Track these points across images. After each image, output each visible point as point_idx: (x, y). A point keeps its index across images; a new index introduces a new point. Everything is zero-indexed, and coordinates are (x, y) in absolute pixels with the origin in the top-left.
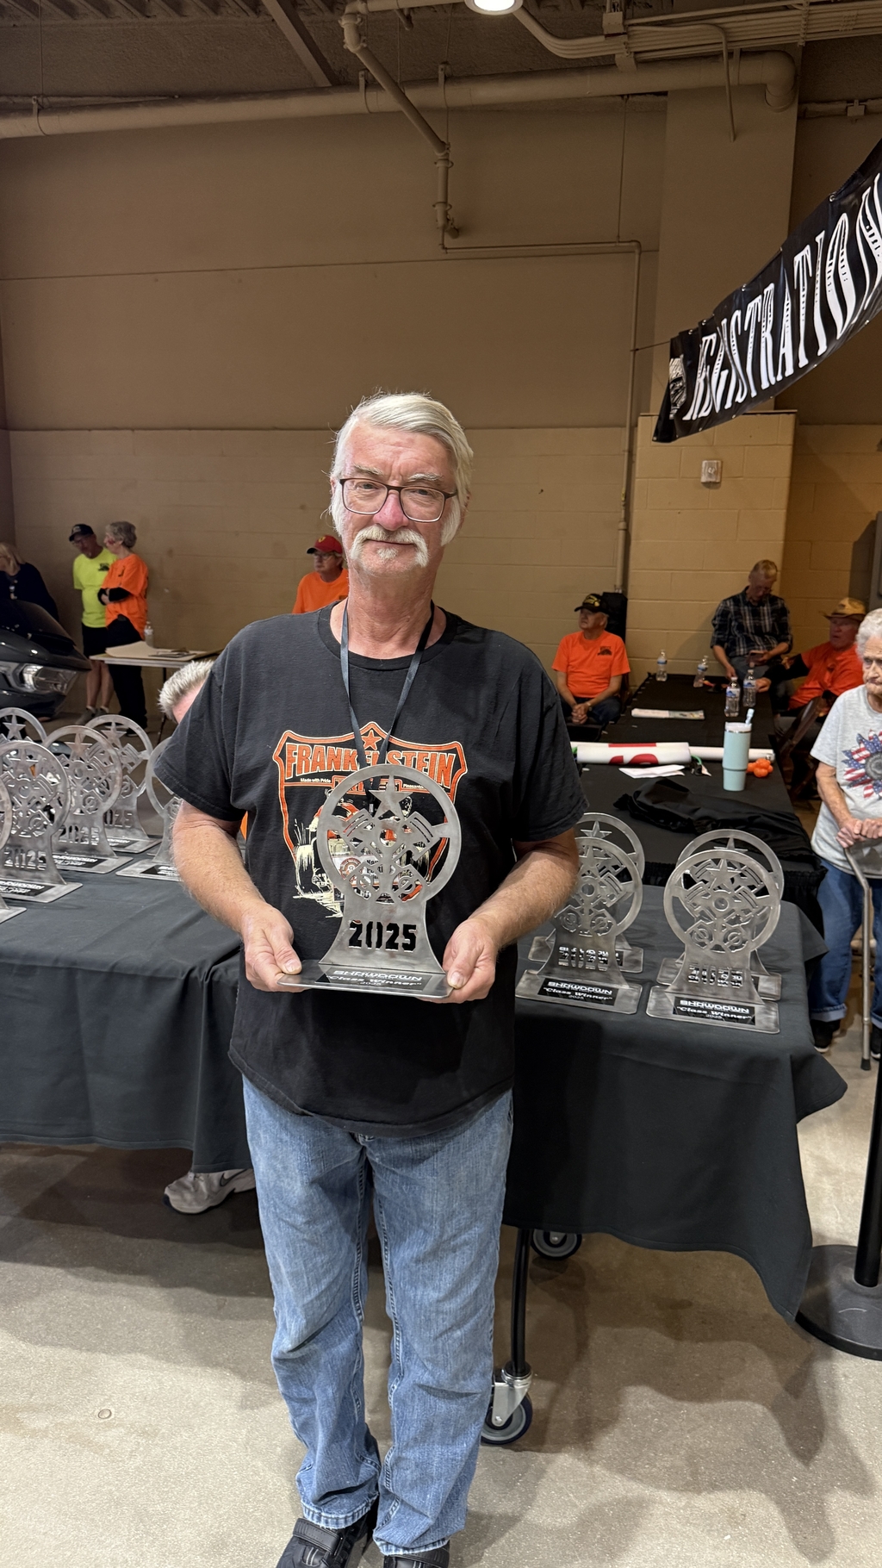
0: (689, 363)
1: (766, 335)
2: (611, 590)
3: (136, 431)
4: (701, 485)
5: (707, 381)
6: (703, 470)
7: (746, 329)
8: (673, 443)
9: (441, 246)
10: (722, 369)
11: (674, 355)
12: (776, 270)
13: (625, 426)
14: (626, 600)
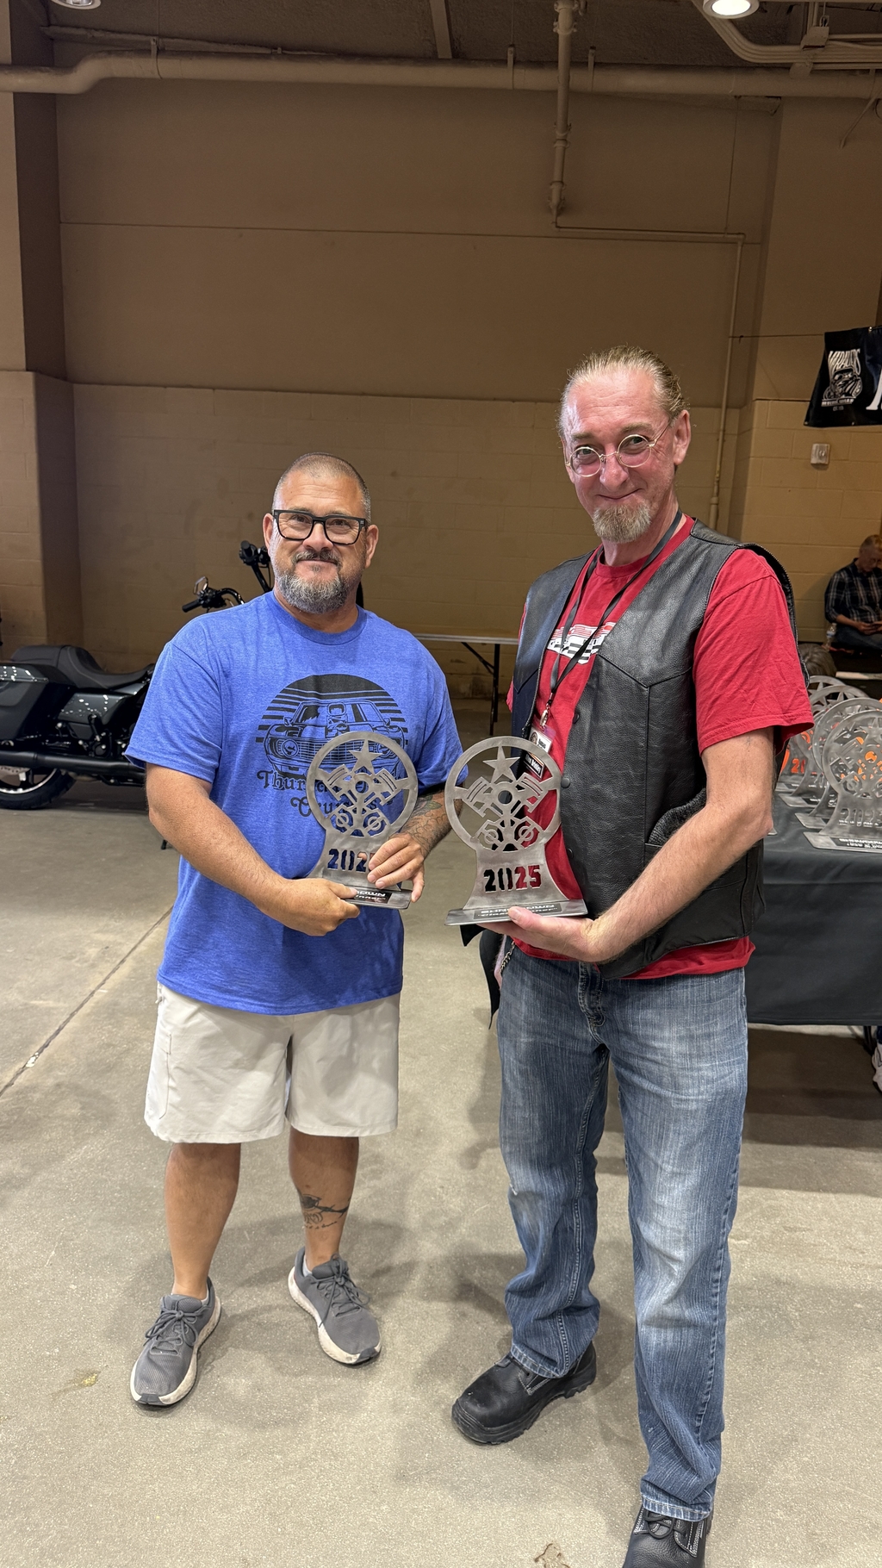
0: (869, 357)
4: (810, 466)
6: (813, 453)
9: (554, 225)
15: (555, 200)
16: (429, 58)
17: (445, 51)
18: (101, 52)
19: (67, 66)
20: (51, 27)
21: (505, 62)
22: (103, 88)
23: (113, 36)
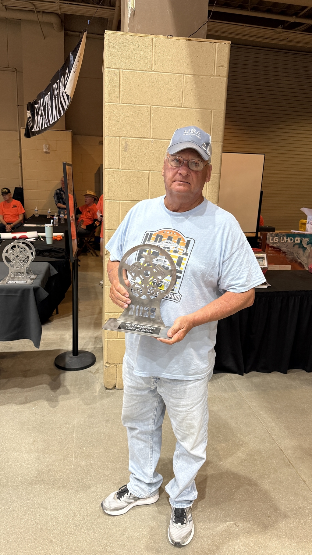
0: (32, 113)
1: (50, 107)
2: (18, 186)
4: (44, 153)
5: (37, 119)
6: (43, 147)
7: (45, 105)
8: (31, 138)
10: (41, 116)
11: (28, 110)
12: (49, 89)
13: (17, 131)
14: (23, 190)
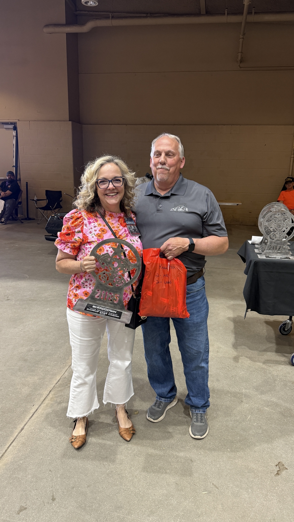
3: (127, 125)
9: (239, 67)
13: (293, 125)
15: (239, 58)
16: (198, 14)
17: (203, 11)
18: (94, 19)
19: (83, 24)
20: (77, 12)
21: (225, 14)
22: (94, 30)
23: (96, 13)
